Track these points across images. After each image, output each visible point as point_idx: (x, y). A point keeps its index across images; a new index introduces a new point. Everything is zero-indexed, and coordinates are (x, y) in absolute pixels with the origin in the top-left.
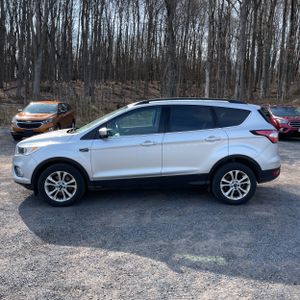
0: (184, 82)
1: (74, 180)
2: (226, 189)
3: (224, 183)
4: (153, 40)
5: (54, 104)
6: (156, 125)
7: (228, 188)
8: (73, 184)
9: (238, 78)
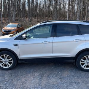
0: (60, 17)
1: (11, 59)
2: (83, 64)
3: (82, 61)
4: (50, 4)
5: (17, 24)
6: (50, 33)
7: (84, 64)
8: (11, 60)
9: (78, 16)
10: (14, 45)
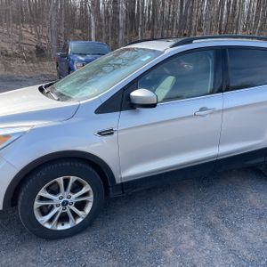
1: (87, 188)
10: (100, 133)
